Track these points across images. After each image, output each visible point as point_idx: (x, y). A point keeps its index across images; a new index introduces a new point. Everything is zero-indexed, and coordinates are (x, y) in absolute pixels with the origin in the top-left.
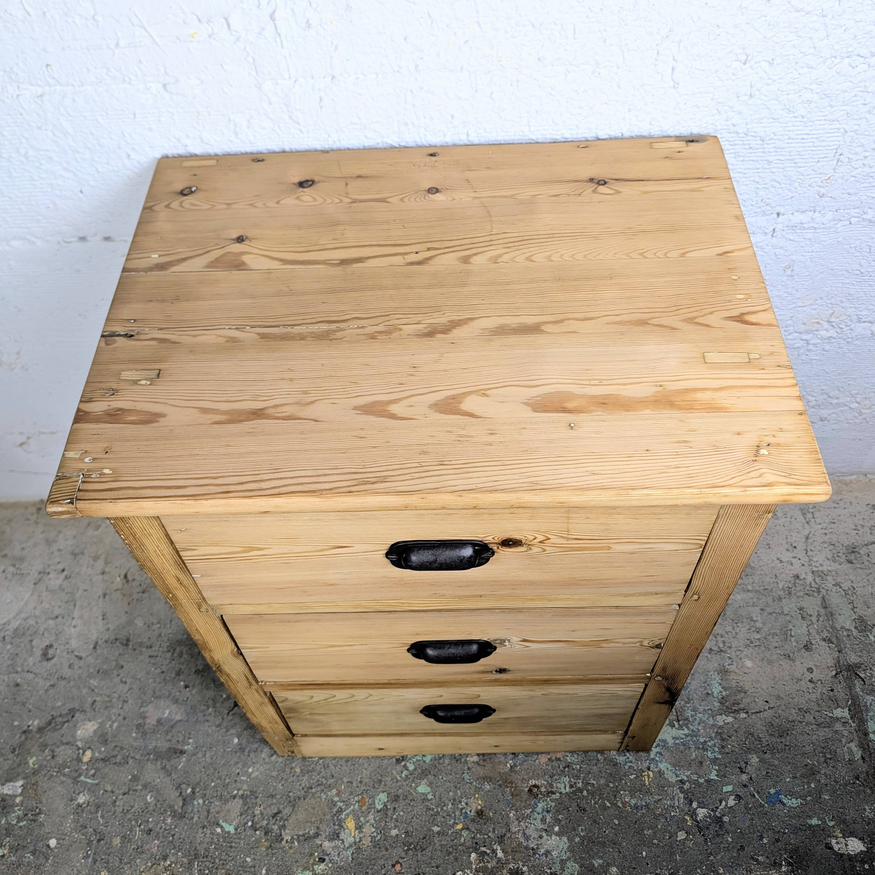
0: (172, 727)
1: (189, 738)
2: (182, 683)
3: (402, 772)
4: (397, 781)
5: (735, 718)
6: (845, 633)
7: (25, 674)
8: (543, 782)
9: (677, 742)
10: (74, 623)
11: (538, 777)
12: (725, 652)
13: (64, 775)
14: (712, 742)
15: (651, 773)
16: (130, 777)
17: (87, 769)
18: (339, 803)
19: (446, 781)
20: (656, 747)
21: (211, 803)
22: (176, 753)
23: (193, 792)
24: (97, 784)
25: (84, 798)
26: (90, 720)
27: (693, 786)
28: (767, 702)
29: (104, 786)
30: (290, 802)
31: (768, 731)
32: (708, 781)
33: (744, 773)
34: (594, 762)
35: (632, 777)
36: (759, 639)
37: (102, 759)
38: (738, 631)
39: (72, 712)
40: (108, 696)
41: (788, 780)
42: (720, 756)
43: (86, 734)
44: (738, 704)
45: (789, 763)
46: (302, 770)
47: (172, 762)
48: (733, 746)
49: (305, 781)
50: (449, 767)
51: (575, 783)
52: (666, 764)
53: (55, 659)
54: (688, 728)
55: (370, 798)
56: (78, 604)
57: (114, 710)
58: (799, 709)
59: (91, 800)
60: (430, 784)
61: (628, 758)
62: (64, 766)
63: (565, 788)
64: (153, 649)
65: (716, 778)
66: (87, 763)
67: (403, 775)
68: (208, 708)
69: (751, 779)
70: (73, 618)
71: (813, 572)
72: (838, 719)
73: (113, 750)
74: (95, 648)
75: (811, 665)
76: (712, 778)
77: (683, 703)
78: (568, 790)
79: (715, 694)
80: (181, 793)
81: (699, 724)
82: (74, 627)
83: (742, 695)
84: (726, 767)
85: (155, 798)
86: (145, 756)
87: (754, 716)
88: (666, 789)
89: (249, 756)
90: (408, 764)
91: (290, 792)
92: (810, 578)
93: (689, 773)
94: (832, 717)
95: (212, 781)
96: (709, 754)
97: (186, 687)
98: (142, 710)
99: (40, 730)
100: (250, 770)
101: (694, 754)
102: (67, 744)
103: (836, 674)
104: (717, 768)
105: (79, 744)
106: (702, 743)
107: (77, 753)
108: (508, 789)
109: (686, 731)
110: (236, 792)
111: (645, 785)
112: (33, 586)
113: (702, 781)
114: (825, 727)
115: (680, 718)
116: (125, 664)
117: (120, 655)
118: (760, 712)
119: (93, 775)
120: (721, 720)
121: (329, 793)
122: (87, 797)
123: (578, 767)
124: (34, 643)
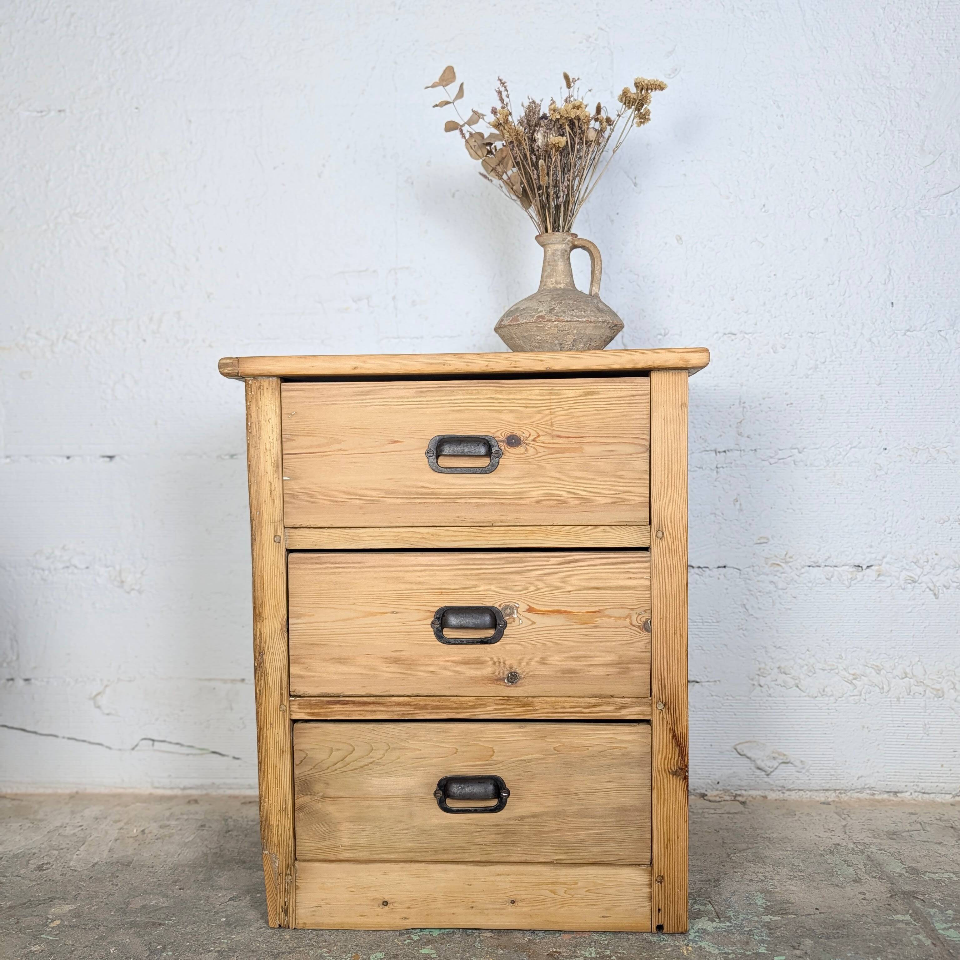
0: (156, 910)
1: (171, 917)
2: (177, 887)
3: (405, 941)
4: (399, 946)
5: (783, 917)
6: (897, 875)
7: (13, 878)
8: (565, 950)
9: (719, 930)
10: (78, 852)
11: (560, 947)
12: (767, 881)
13: (25, 933)
14: (758, 930)
15: (690, 949)
16: (96, 937)
17: (51, 931)
18: (328, 958)
19: (453, 947)
20: (695, 933)
21: (181, 955)
22: (153, 925)
23: (164, 948)
24: (57, 940)
25: (39, 947)
26: (67, 904)
27: (739, 956)
28: (817, 909)
29: (65, 941)
30: (272, 955)
31: (821, 926)
32: (757, 954)
33: (798, 949)
34: (625, 940)
35: (669, 949)
36: (803, 876)
37: (70, 926)
38: (779, 870)
39: (52, 899)
40: (94, 892)
41: (849, 955)
42: (769, 939)
43: (61, 911)
44: (786, 910)
45: (849, 945)
46: (291, 937)
47: (148, 930)
48: (783, 933)
49: (293, 944)
50: (459, 939)
51: (602, 952)
52: (707, 943)
53: (49, 870)
54: (731, 922)
55: (364, 955)
56: (86, 844)
57: (97, 900)
58: (855, 914)
59: (46, 949)
60: (436, 949)
61: (664, 938)
62: (29, 927)
63: (591, 954)
64: (154, 868)
65: (765, 952)
66: (53, 928)
67: (406, 942)
68: (201, 900)
69: (806, 953)
70: (78, 850)
71: (854, 843)
72: (899, 921)
73: (86, 921)
74: (93, 866)
75: (862, 890)
76: (760, 951)
77: (722, 908)
78: (593, 955)
79: (759, 904)
80: (149, 948)
81: (742, 920)
82: (77, 855)
83: (789, 905)
84: (776, 945)
85: (119, 950)
86: (119, 925)
87: (803, 917)
88: (708, 957)
89: (235, 928)
90: (412, 936)
91: (274, 949)
92: (851, 846)
93: (734, 948)
94: (892, 920)
95: (188, 942)
96: (756, 937)
97: (180, 889)
98: (127, 900)
99: (10, 907)
100: (233, 936)
101: (738, 937)
102: (36, 916)
103: (891, 897)
104: (765, 945)
105: (50, 917)
106: (746, 931)
107: (44, 921)
108: (525, 954)
109: (728, 924)
110: (212, 949)
111: (683, 955)
112: (46, 833)
113: (750, 953)
114: (886, 925)
115: (721, 917)
116: (120, 875)
117: (117, 870)
118: (810, 915)
119: (57, 935)
120: (767, 918)
121: (319, 951)
122: (43, 947)
123: (606, 942)
124: (30, 862)
